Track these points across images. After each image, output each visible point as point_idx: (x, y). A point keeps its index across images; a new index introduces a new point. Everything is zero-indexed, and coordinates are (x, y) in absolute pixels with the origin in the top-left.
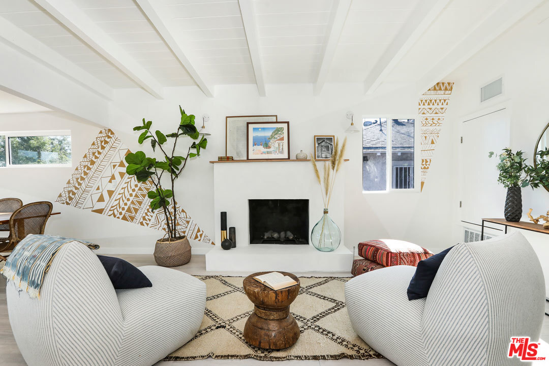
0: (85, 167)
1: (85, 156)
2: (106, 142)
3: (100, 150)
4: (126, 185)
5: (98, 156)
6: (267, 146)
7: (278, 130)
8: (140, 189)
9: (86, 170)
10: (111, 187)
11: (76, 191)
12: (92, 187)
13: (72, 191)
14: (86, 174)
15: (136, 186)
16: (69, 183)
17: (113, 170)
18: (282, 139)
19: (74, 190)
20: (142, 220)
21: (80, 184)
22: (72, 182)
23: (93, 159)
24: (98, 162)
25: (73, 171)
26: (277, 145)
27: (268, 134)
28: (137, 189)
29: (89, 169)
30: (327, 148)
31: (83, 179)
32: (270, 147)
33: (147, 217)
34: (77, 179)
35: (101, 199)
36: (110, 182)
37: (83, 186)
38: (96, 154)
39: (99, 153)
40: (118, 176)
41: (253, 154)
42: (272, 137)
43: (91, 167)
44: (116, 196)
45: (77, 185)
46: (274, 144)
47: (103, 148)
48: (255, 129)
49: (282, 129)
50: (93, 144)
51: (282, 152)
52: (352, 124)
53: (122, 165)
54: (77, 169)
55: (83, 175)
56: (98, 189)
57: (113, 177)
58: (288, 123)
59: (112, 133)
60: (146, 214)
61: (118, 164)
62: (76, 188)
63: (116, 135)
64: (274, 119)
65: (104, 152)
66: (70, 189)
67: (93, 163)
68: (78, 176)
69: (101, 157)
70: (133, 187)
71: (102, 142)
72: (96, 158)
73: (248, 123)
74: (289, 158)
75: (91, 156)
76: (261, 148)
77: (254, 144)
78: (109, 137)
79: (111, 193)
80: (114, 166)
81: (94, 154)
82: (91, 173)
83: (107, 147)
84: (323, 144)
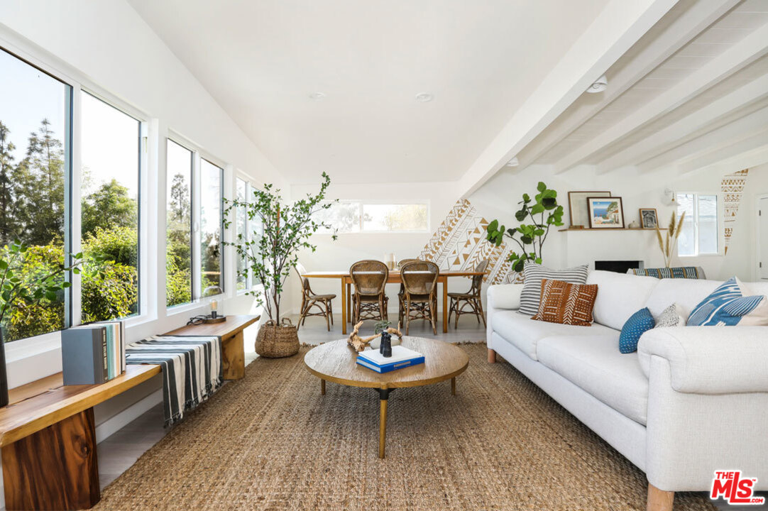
0: (442, 233)
1: (443, 223)
2: (463, 211)
3: (457, 217)
4: (480, 250)
5: (455, 223)
6: (605, 217)
7: (613, 204)
8: (493, 253)
9: (443, 235)
10: (466, 251)
11: (433, 255)
12: (449, 251)
13: (429, 254)
14: (443, 239)
15: (489, 250)
16: (426, 247)
17: (469, 236)
18: (617, 212)
19: (431, 253)
20: (494, 281)
21: (437, 248)
22: (429, 246)
23: (451, 226)
24: (455, 228)
25: (432, 237)
26: (613, 217)
27: (606, 207)
28: (490, 253)
29: (446, 234)
30: (651, 219)
31: (440, 244)
32: (608, 218)
33: (498, 278)
34: (435, 244)
35: (457, 262)
36: (466, 246)
37: (441, 250)
38: (454, 221)
39: (456, 221)
40: (473, 242)
41: (596, 223)
42: (609, 210)
43: (448, 233)
44: (471, 259)
45: (434, 249)
46: (612, 216)
47: (460, 216)
48: (594, 203)
49: (616, 203)
50: (451, 212)
51: (617, 223)
52: (673, 200)
53: (477, 231)
54: (435, 235)
55: (440, 240)
56: (454, 252)
57: (468, 243)
58: (620, 198)
59: (469, 203)
60: (498, 275)
61: (473, 231)
62: (434, 252)
63: (472, 205)
64: (608, 195)
65: (461, 220)
66: (427, 253)
67: (450, 229)
68: (436, 241)
69: (458, 224)
70: (487, 251)
71: (459, 211)
72: (453, 224)
73: (588, 199)
74: (624, 227)
75: (449, 223)
76: (601, 219)
77: (595, 216)
78: (466, 207)
79: (466, 256)
80: (470, 232)
81: (451, 221)
82: (448, 239)
83: (464, 215)
84: (648, 215)
